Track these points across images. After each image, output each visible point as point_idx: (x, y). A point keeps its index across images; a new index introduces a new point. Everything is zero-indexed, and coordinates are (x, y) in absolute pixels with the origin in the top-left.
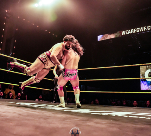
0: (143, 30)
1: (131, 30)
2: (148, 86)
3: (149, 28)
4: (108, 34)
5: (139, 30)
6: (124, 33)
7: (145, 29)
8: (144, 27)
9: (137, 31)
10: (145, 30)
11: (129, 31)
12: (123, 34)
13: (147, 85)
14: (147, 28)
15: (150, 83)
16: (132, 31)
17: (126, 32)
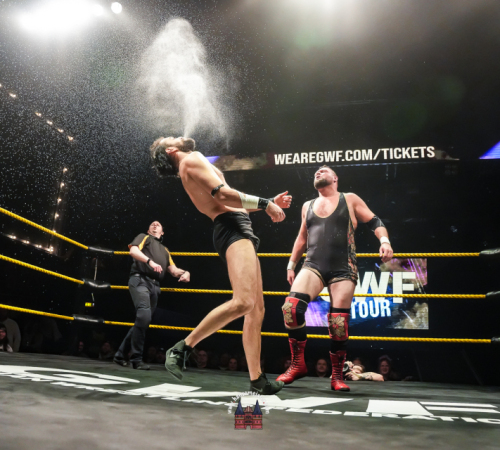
0: (332, 160)
1: (302, 154)
2: (321, 315)
3: (350, 155)
4: (233, 157)
5: (322, 158)
6: (280, 159)
7: (338, 156)
8: (338, 152)
9: (318, 160)
10: (337, 160)
11: (296, 155)
12: (277, 163)
13: (318, 312)
14: (344, 157)
15: (326, 307)
16: (302, 158)
17: (287, 159)
